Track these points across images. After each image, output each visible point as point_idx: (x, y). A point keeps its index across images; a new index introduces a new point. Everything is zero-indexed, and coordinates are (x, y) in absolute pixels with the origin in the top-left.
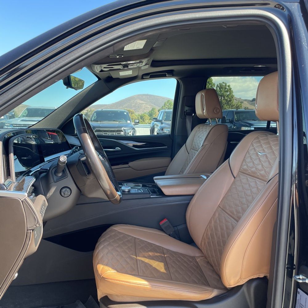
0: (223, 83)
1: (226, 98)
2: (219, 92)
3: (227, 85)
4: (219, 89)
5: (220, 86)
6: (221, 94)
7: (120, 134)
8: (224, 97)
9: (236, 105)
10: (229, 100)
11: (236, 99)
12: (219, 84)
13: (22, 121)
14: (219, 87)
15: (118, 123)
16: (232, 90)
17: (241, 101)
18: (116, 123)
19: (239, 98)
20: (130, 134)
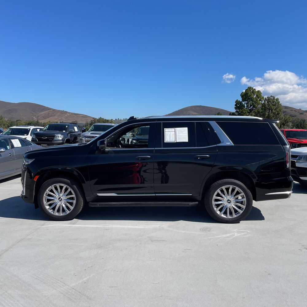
0: (271, 96)
1: (274, 111)
2: (267, 105)
3: (275, 98)
4: (267, 102)
5: (269, 99)
6: (268, 108)
8: (272, 110)
9: (285, 118)
10: (277, 113)
11: (295, 110)
12: (267, 98)
13: (91, 134)
14: (267, 101)
16: (280, 103)
17: (301, 113)
19: (299, 109)
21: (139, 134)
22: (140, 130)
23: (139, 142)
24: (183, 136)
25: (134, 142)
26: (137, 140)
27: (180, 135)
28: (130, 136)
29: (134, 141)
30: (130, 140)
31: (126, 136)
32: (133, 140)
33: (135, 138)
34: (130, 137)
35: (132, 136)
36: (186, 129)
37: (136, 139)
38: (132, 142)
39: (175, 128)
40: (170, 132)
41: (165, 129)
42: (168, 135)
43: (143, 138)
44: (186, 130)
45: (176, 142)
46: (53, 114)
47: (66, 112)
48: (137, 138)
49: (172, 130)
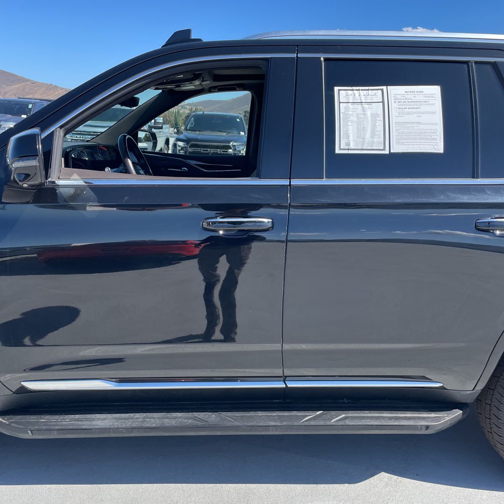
7: (227, 152)
15: (225, 134)
18: (223, 135)
20: (242, 152)
21: (190, 127)
22: (192, 119)
23: (190, 147)
24: (419, 123)
25: (179, 146)
26: (187, 141)
27: (406, 118)
28: (170, 132)
29: (181, 144)
30: (172, 141)
31: (163, 132)
32: (178, 140)
33: (181, 136)
34: (170, 134)
35: (175, 133)
36: (435, 91)
37: (185, 138)
38: (175, 145)
39: (384, 88)
40: (359, 107)
41: (336, 89)
42: (354, 118)
43: (199, 137)
44: (432, 96)
45: (387, 152)
46: (32, 89)
47: (56, 87)
48: (186, 136)
49: (372, 94)
